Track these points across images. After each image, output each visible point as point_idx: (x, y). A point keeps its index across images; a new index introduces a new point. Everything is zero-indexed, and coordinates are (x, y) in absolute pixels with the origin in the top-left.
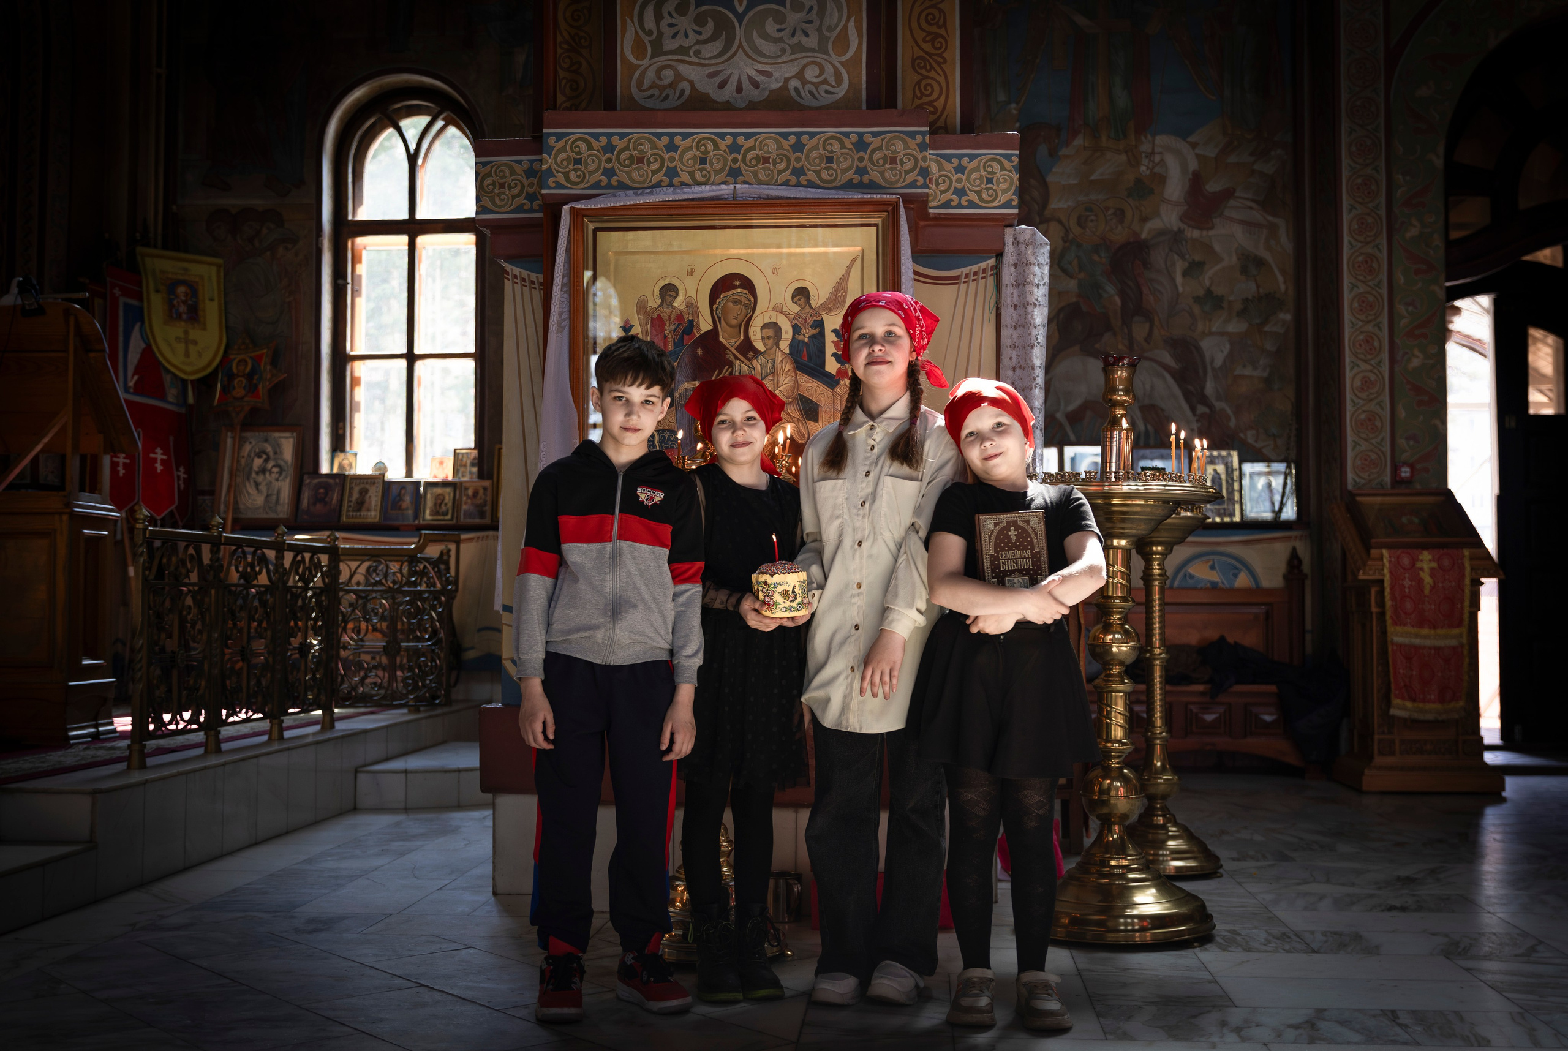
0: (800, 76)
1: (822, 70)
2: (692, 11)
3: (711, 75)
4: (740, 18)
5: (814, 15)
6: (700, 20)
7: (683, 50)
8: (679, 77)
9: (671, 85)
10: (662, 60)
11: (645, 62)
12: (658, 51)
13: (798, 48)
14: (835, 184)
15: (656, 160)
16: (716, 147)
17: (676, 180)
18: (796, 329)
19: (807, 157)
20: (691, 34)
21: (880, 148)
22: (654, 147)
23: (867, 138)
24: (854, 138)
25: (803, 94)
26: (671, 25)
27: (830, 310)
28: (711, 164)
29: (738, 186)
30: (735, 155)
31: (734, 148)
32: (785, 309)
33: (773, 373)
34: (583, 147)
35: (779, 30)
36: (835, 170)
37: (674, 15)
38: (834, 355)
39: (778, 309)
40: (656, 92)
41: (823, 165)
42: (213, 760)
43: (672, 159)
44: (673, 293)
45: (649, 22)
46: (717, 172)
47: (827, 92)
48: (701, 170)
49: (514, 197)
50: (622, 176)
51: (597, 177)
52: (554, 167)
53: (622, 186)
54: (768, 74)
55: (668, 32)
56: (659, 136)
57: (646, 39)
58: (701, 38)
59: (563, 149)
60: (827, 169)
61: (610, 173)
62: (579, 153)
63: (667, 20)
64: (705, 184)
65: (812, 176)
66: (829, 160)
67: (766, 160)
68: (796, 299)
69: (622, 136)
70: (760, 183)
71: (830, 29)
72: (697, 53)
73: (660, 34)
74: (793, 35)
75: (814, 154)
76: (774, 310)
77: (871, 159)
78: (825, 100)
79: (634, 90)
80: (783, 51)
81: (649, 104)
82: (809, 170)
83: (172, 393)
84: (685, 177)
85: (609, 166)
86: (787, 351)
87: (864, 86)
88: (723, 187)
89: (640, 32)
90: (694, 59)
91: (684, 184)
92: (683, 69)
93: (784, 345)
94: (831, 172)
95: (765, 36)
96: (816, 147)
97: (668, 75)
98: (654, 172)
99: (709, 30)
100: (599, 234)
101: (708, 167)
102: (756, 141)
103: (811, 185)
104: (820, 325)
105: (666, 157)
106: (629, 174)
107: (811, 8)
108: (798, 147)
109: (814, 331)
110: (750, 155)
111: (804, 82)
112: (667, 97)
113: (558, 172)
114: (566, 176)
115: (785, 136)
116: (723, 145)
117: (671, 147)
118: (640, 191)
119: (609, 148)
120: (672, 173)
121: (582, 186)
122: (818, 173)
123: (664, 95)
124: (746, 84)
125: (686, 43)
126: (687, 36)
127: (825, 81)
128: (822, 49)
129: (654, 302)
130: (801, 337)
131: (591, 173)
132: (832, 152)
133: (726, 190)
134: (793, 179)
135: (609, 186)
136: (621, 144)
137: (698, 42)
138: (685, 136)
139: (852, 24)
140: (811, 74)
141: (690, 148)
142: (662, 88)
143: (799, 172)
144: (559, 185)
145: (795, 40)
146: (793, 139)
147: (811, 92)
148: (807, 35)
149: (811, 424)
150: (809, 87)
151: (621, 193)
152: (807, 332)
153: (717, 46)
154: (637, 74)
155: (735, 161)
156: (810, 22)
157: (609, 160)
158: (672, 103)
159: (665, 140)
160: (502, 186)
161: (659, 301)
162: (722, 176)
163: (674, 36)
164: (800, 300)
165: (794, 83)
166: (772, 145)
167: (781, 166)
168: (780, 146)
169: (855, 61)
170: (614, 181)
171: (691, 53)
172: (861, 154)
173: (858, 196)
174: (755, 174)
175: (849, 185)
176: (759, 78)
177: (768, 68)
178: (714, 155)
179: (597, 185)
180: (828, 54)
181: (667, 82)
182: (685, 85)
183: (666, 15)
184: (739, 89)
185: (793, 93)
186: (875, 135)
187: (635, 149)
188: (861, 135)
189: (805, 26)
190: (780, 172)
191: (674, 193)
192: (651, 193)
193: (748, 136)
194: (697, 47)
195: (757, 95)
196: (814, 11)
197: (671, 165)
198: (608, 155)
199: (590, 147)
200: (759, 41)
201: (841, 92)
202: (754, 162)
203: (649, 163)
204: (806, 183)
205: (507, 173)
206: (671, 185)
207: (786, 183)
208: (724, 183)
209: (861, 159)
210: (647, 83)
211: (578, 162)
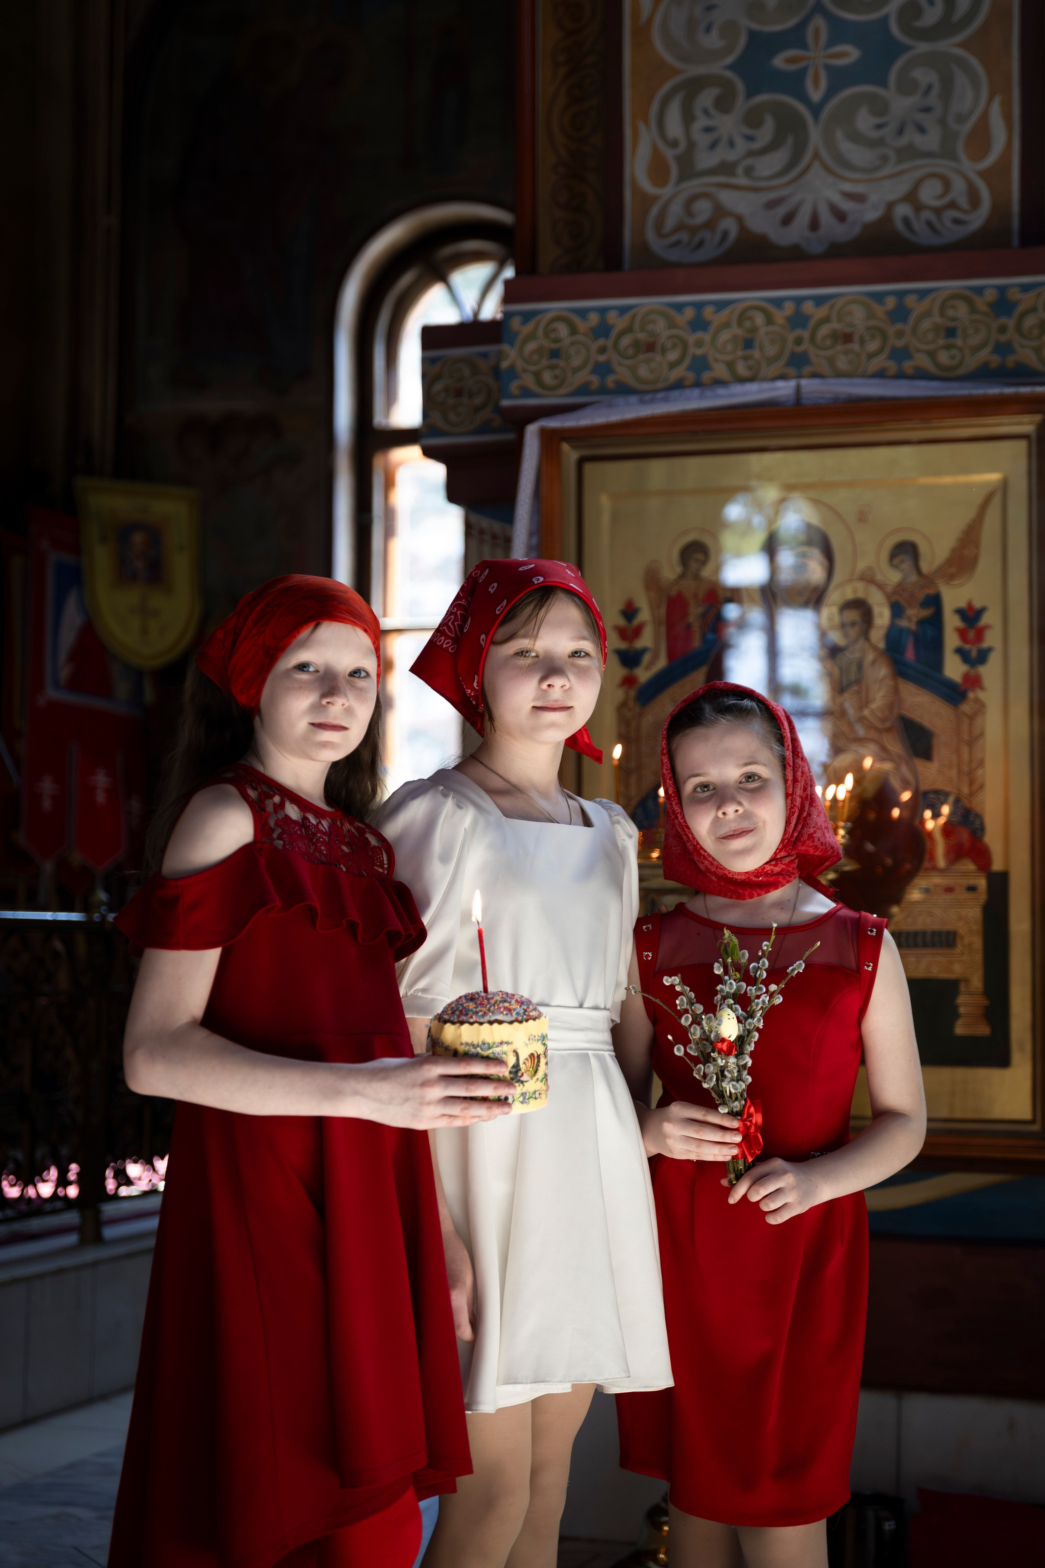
0: (911, 197)
1: (947, 185)
2: (741, 105)
3: (771, 205)
4: (816, 110)
5: (933, 99)
6: (753, 119)
7: (725, 168)
8: (720, 212)
9: (709, 225)
10: (693, 186)
11: (667, 191)
12: (687, 170)
13: (909, 153)
14: (962, 371)
15: (674, 346)
16: (770, 320)
17: (706, 376)
18: (897, 610)
19: (914, 330)
20: (740, 143)
21: (1034, 310)
22: (672, 325)
23: (1014, 295)
24: (991, 295)
25: (916, 226)
26: (708, 130)
27: (952, 577)
28: (761, 348)
29: (804, 382)
30: (798, 332)
31: (798, 320)
32: (879, 578)
33: (858, 681)
34: (563, 330)
35: (879, 127)
36: (961, 350)
37: (713, 111)
38: (959, 651)
39: (868, 578)
40: (684, 236)
41: (941, 342)
42: (91, 1254)
43: (699, 344)
44: (700, 556)
45: (674, 126)
46: (771, 361)
47: (956, 221)
48: (746, 358)
49: (478, 409)
50: (622, 373)
51: (583, 377)
52: (520, 364)
53: (623, 390)
54: (860, 198)
55: (702, 140)
56: (679, 307)
57: (670, 154)
58: (756, 146)
59: (532, 336)
60: (948, 347)
61: (603, 369)
62: (557, 340)
63: (701, 122)
64: (751, 379)
65: (923, 361)
66: (951, 332)
67: (848, 338)
68: (896, 562)
69: (623, 310)
70: (839, 374)
71: (961, 119)
72: (749, 171)
73: (691, 145)
74: (900, 131)
75: (926, 324)
76: (862, 578)
77: (1018, 328)
78: (952, 233)
79: (651, 236)
80: (884, 159)
81: (673, 256)
82: (918, 351)
83: (122, 689)
84: (720, 371)
85: (602, 358)
86: (882, 645)
87: (1016, 208)
88: (780, 384)
89: (661, 145)
90: (743, 181)
91: (719, 382)
92: (727, 198)
93: (878, 636)
94: (954, 352)
95: (856, 137)
96: (928, 314)
97: (703, 209)
98: (673, 365)
99: (766, 132)
100: (588, 468)
101: (756, 354)
102: (832, 307)
103: (921, 375)
104: (935, 602)
105: (691, 339)
106: (633, 370)
107: (929, 88)
108: (900, 314)
109: (926, 613)
110: (824, 331)
111: (919, 207)
112: (701, 244)
113: (525, 371)
114: (537, 376)
115: (879, 297)
116: (780, 316)
117: (699, 324)
118: (648, 397)
119: (603, 330)
120: (700, 364)
121: (564, 390)
122: (932, 354)
123: (697, 239)
124: (826, 217)
125: (731, 156)
126: (732, 144)
127: (953, 205)
128: (947, 152)
129: (670, 572)
130: (904, 623)
131: (576, 370)
132: (954, 319)
133: (784, 389)
134: (892, 366)
135: (603, 390)
136: (619, 323)
137: (751, 154)
138: (720, 306)
139: (996, 110)
140: (929, 194)
141: (727, 325)
142: (694, 230)
143: (901, 354)
144: (526, 392)
145: (904, 141)
146: (891, 302)
147: (929, 224)
148: (922, 130)
149: (920, 764)
150: (926, 215)
151: (620, 400)
152: (914, 615)
153: (778, 159)
154: (655, 211)
155: (799, 341)
156: (927, 110)
157: (602, 350)
158: (708, 253)
159: (689, 313)
160: (459, 393)
161: (679, 570)
162: (777, 367)
163: (713, 145)
164: (902, 562)
165: (903, 210)
166: (858, 315)
167: (873, 346)
168: (871, 315)
169: (1001, 168)
170: (610, 381)
171: (740, 171)
172: (1003, 320)
173: (994, 391)
174: (831, 361)
175: (983, 374)
176: (847, 206)
177: (859, 189)
178: (767, 334)
179: (583, 389)
180: (954, 157)
181: (701, 219)
182: (729, 225)
183: (698, 113)
184: (814, 225)
185: (900, 226)
186: (1025, 288)
187: (642, 329)
188: (1002, 289)
189: (920, 117)
190: (871, 356)
191: (702, 397)
192: (666, 400)
193: (819, 301)
194: (749, 161)
195: (842, 233)
196: (935, 92)
197: (699, 352)
198: (601, 342)
199: (573, 330)
200: (847, 148)
201: (977, 219)
202: (828, 342)
203: (664, 351)
204: (910, 371)
205: (467, 372)
206: (698, 384)
207: (881, 374)
208: (783, 377)
209: (1003, 329)
210: (670, 223)
211: (555, 354)
